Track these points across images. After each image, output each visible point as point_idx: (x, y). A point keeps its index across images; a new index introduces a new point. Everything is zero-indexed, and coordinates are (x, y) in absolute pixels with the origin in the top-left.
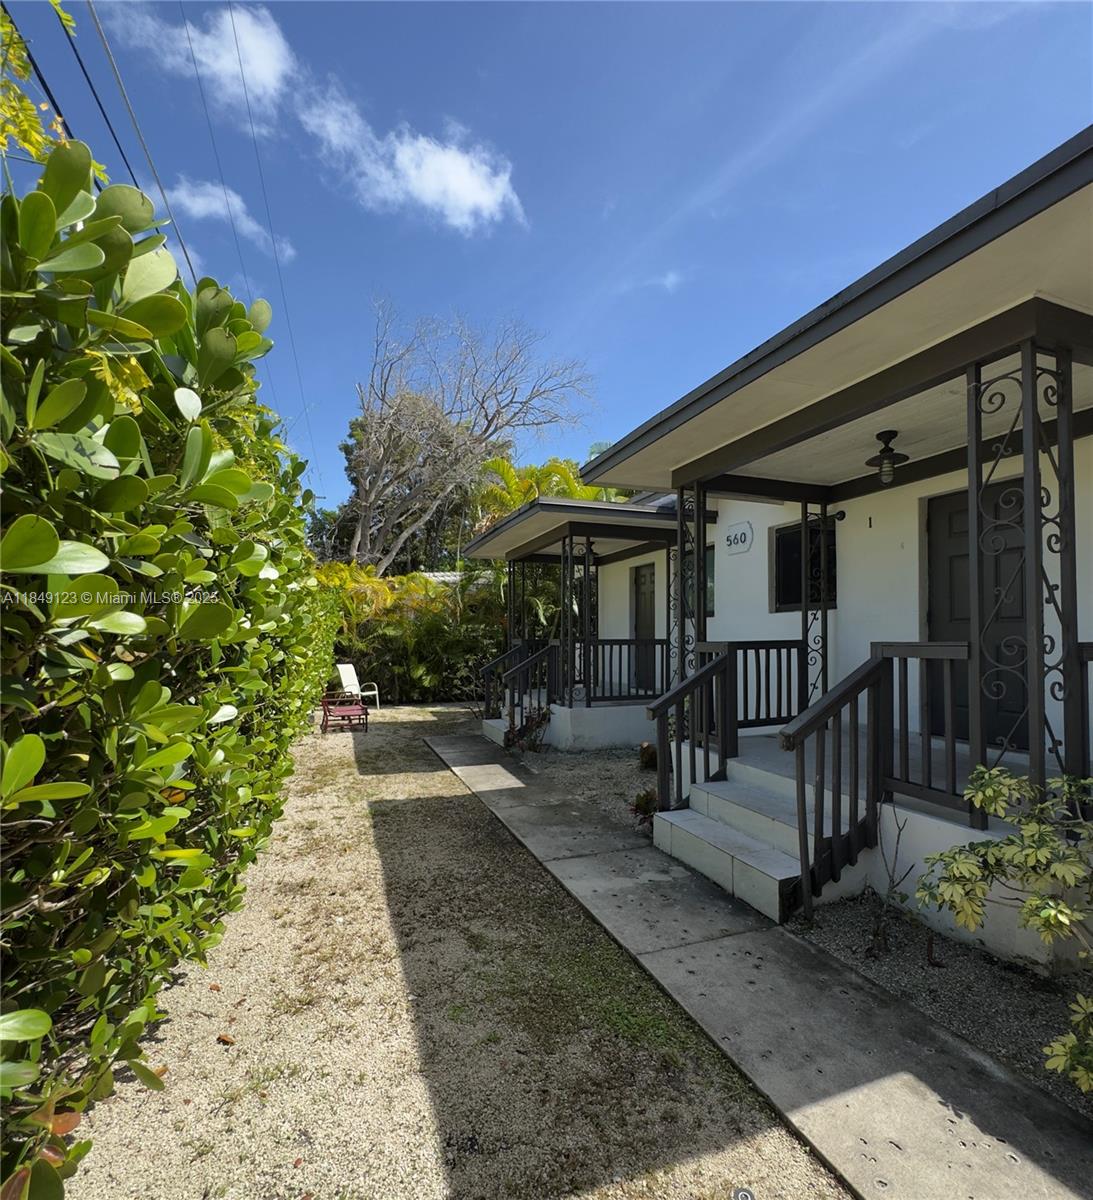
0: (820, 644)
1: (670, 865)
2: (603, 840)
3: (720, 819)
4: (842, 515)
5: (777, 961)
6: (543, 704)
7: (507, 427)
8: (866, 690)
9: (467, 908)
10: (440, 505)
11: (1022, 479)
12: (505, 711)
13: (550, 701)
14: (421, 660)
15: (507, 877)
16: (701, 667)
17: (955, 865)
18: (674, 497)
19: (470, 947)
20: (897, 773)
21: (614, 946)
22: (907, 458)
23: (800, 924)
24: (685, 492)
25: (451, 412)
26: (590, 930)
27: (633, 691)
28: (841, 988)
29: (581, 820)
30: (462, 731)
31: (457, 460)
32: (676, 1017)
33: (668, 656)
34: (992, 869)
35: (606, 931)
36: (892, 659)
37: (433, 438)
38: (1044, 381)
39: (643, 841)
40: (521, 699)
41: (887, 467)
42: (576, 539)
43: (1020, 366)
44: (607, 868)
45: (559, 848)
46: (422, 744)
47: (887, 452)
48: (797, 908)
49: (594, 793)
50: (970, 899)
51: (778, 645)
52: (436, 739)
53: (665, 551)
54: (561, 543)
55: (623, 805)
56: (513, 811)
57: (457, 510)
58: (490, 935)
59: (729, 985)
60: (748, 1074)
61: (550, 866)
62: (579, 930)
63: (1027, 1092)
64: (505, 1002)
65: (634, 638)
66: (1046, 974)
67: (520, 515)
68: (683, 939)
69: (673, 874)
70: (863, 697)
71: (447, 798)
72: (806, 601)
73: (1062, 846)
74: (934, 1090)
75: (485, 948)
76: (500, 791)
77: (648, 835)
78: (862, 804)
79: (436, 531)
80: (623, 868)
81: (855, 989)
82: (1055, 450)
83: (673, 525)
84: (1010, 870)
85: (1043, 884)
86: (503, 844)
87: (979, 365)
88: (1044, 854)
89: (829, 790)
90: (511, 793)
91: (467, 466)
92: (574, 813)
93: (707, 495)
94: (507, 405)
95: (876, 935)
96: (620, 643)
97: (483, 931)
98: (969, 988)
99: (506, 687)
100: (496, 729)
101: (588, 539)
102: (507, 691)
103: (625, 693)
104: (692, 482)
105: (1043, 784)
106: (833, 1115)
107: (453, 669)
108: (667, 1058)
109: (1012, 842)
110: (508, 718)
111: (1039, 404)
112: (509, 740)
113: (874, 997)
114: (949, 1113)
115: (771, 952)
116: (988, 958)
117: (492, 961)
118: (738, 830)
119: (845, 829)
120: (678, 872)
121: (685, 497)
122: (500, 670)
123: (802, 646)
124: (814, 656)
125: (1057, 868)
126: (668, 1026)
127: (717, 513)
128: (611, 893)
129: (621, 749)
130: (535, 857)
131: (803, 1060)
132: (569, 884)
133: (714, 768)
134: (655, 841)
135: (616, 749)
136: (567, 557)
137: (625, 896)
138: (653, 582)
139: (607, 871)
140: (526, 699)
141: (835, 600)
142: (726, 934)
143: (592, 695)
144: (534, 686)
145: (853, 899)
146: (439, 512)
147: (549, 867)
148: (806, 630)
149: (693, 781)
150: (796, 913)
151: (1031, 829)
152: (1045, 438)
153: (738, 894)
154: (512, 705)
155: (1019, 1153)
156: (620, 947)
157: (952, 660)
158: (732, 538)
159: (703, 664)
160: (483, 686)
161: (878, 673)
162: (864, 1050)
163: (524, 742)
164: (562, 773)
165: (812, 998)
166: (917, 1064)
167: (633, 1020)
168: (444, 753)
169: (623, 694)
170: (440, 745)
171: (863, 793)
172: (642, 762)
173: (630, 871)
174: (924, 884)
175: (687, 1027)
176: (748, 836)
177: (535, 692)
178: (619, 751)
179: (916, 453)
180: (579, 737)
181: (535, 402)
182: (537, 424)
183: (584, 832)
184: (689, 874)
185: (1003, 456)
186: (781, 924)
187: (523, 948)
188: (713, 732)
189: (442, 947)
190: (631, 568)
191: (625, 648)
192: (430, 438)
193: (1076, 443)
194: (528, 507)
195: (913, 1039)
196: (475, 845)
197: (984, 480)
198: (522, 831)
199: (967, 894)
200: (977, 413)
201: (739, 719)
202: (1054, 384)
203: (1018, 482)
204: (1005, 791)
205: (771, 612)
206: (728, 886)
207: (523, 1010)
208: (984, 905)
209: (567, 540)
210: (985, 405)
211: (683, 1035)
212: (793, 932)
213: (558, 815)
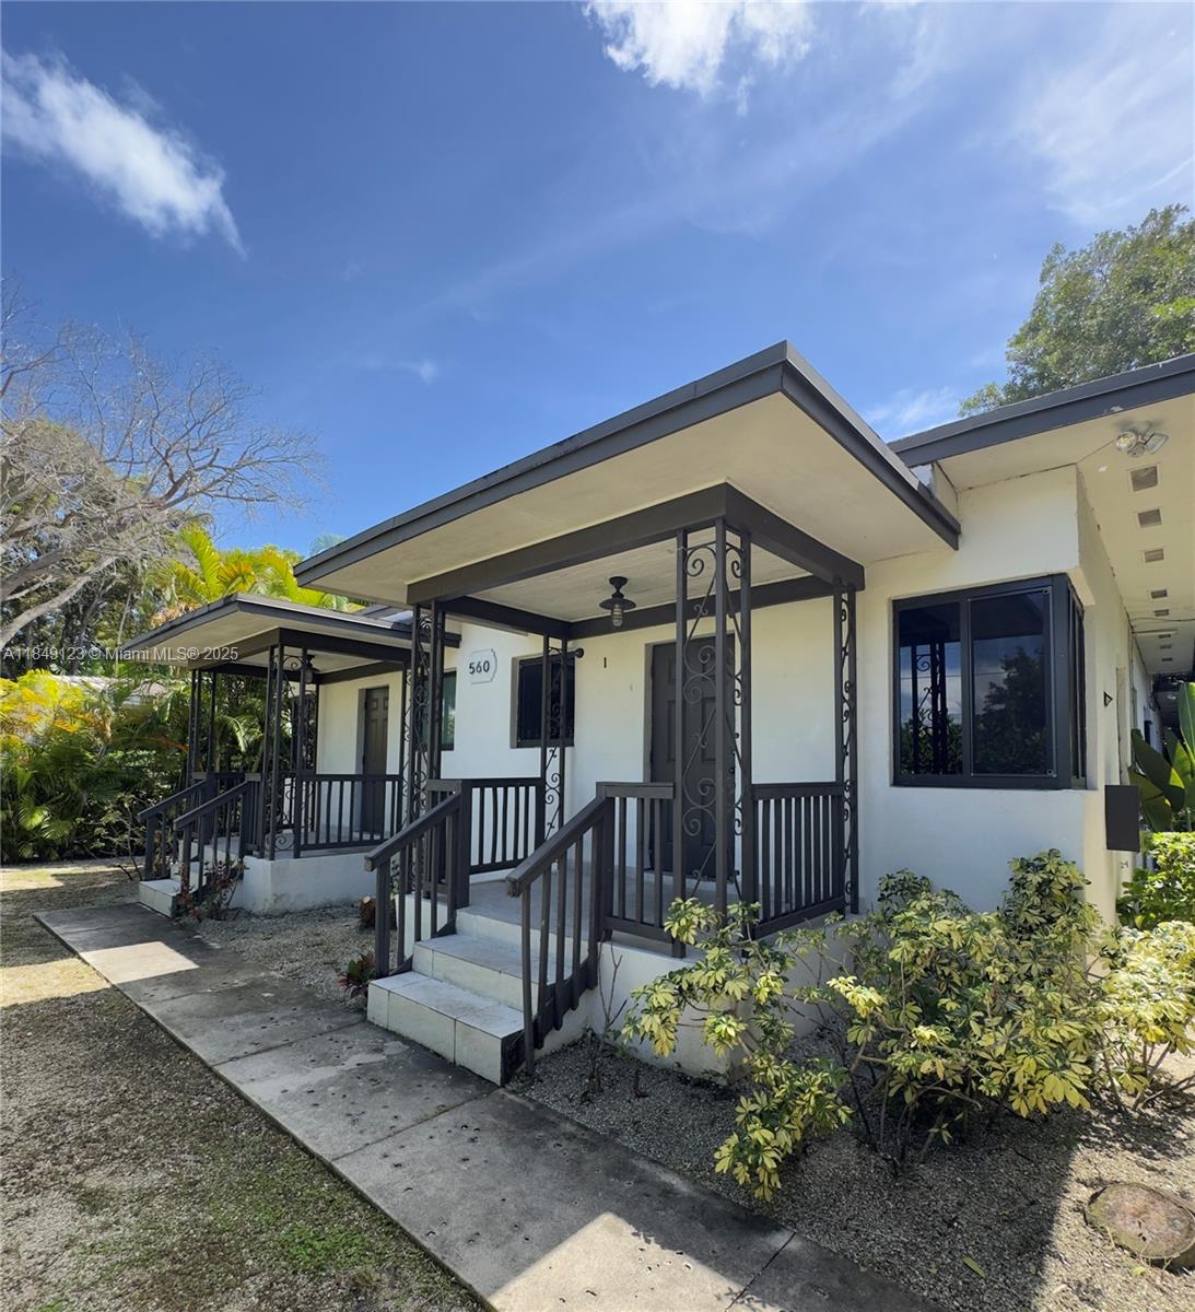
0: (558, 782)
1: (385, 1042)
2: (303, 1023)
3: (446, 979)
4: (581, 653)
5: (495, 1127)
6: (234, 857)
7: (202, 495)
8: (591, 829)
9: (84, 1154)
10: (90, 583)
11: (714, 638)
12: (175, 868)
13: (244, 852)
14: (41, 799)
15: (156, 1097)
16: (433, 807)
17: (654, 996)
18: (409, 614)
19: (81, 1211)
20: (615, 913)
21: (304, 1156)
22: (634, 606)
23: (522, 1082)
24: (422, 610)
25: (114, 460)
26: (274, 1143)
27: (356, 835)
28: (555, 1142)
29: (276, 1002)
30: (104, 898)
31: (121, 526)
32: (374, 1226)
33: (400, 794)
34: (685, 994)
35: (295, 1141)
36: (614, 799)
37: (83, 489)
38: (732, 556)
39: (355, 1017)
40: (201, 851)
41: (617, 612)
42: (287, 650)
43: (714, 540)
44: (303, 1058)
45: (239, 1043)
46: (31, 922)
47: (618, 595)
48: (520, 1064)
49: (297, 964)
50: (666, 1027)
51: (516, 782)
52: (59, 913)
53: (401, 673)
54: (268, 652)
55: (333, 976)
56: (175, 1003)
57: (119, 594)
58: (117, 1185)
59: (440, 1169)
60: (451, 1267)
61: (223, 1071)
62: (258, 1147)
63: (703, 1198)
64: (130, 1275)
65: (361, 773)
66: (724, 1083)
67: (209, 612)
68: (393, 1127)
69: (387, 1052)
70: (588, 836)
71: (68, 999)
72: (545, 737)
73: (735, 965)
74: (630, 1223)
75: (107, 1206)
76: (158, 978)
77: (361, 1010)
78: (585, 945)
79: (82, 618)
80: (325, 1054)
81: (568, 1139)
82: (738, 616)
83: (407, 644)
84: (699, 993)
85: (720, 1003)
86: (154, 1051)
87: (686, 531)
88: (721, 974)
89: (553, 933)
90: (177, 979)
91: (138, 536)
92: (266, 995)
93: (447, 615)
94: (204, 468)
95: (592, 1077)
96: (342, 778)
97: (108, 1181)
98: (666, 1112)
99: (179, 835)
100: (160, 894)
101: (305, 651)
102: (181, 843)
103: (345, 839)
104: (430, 601)
105: (725, 911)
106: (536, 1283)
107: (96, 812)
108: (358, 1280)
109: (701, 968)
110: (179, 877)
111: (728, 575)
112: (179, 907)
113: (586, 1142)
114: (640, 1241)
115: (490, 1119)
116: (683, 1079)
117: (117, 1223)
118: (464, 989)
119: (568, 973)
120: (393, 1047)
121: (422, 615)
122: (173, 812)
123: (540, 784)
124: (552, 794)
125: (730, 986)
126: (363, 1240)
127: (460, 636)
128: (306, 1089)
129: (337, 907)
130: (203, 1062)
131: (511, 1233)
132: (246, 1089)
133: (442, 921)
134: (370, 1016)
135: (331, 907)
136: (276, 670)
137: (325, 1090)
138: (386, 708)
139: (305, 1063)
140: (208, 851)
141: (573, 737)
142: (443, 1110)
143: (302, 843)
144: (222, 833)
145: (574, 1044)
146: (88, 593)
147: (221, 1072)
148: (544, 768)
149: (418, 938)
150: (519, 1070)
151: (713, 953)
152: (731, 605)
153: (460, 1061)
154: (188, 859)
155: (692, 1260)
156: (312, 1155)
157: (661, 800)
158: (475, 666)
159: (434, 803)
160: (144, 835)
161: (601, 814)
162: (572, 1202)
163: (203, 908)
164: (255, 944)
165: (527, 1160)
166: (618, 1200)
167: (318, 1245)
168: (69, 933)
169: (343, 840)
170: (64, 922)
171: (585, 934)
172: (363, 921)
173: (334, 1058)
174: (629, 1019)
175: (387, 1233)
176: (475, 993)
177: (222, 841)
178: (335, 910)
179: (643, 602)
180: (283, 895)
181: (245, 472)
182: (247, 500)
183: (277, 1017)
184: (408, 1047)
185: (702, 616)
186: (503, 1086)
187: (171, 1193)
188: (443, 881)
189: (30, 1223)
190: (360, 690)
191: (348, 785)
192: (78, 488)
193: (753, 612)
194: (222, 603)
195: (616, 1176)
196: (107, 1059)
197: (688, 635)
198: (187, 1029)
199: (663, 1022)
200: (683, 575)
201: (472, 864)
202: (739, 561)
203: (711, 640)
204: (695, 920)
205: (512, 747)
206: (449, 1055)
207: (161, 1278)
208: (676, 1031)
209: (277, 651)
210: (690, 569)
211: (381, 1244)
212: (513, 1092)
213: (245, 1000)
